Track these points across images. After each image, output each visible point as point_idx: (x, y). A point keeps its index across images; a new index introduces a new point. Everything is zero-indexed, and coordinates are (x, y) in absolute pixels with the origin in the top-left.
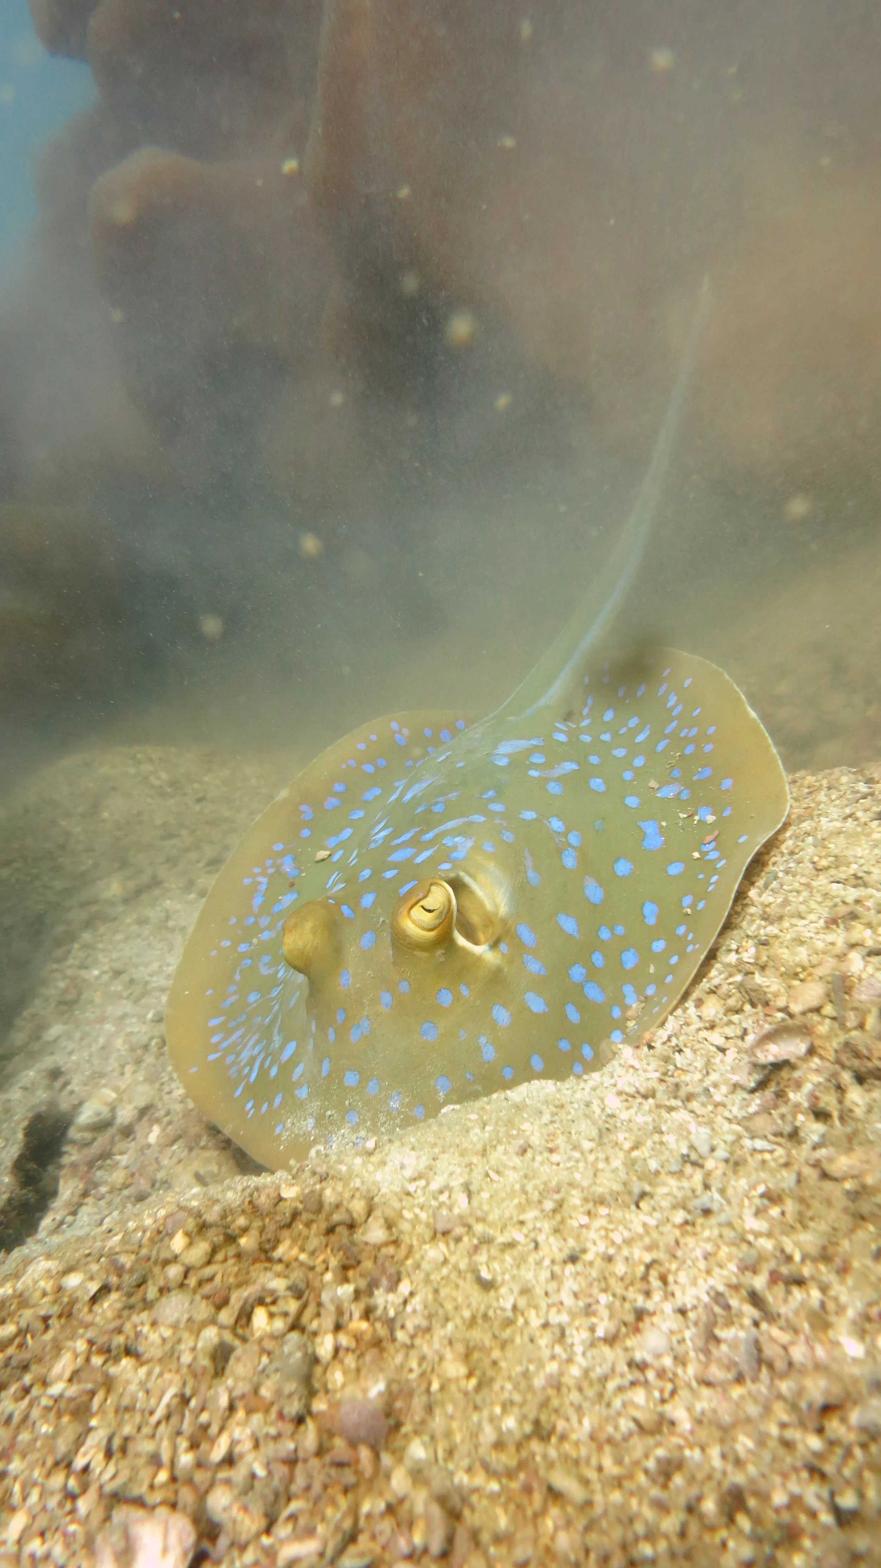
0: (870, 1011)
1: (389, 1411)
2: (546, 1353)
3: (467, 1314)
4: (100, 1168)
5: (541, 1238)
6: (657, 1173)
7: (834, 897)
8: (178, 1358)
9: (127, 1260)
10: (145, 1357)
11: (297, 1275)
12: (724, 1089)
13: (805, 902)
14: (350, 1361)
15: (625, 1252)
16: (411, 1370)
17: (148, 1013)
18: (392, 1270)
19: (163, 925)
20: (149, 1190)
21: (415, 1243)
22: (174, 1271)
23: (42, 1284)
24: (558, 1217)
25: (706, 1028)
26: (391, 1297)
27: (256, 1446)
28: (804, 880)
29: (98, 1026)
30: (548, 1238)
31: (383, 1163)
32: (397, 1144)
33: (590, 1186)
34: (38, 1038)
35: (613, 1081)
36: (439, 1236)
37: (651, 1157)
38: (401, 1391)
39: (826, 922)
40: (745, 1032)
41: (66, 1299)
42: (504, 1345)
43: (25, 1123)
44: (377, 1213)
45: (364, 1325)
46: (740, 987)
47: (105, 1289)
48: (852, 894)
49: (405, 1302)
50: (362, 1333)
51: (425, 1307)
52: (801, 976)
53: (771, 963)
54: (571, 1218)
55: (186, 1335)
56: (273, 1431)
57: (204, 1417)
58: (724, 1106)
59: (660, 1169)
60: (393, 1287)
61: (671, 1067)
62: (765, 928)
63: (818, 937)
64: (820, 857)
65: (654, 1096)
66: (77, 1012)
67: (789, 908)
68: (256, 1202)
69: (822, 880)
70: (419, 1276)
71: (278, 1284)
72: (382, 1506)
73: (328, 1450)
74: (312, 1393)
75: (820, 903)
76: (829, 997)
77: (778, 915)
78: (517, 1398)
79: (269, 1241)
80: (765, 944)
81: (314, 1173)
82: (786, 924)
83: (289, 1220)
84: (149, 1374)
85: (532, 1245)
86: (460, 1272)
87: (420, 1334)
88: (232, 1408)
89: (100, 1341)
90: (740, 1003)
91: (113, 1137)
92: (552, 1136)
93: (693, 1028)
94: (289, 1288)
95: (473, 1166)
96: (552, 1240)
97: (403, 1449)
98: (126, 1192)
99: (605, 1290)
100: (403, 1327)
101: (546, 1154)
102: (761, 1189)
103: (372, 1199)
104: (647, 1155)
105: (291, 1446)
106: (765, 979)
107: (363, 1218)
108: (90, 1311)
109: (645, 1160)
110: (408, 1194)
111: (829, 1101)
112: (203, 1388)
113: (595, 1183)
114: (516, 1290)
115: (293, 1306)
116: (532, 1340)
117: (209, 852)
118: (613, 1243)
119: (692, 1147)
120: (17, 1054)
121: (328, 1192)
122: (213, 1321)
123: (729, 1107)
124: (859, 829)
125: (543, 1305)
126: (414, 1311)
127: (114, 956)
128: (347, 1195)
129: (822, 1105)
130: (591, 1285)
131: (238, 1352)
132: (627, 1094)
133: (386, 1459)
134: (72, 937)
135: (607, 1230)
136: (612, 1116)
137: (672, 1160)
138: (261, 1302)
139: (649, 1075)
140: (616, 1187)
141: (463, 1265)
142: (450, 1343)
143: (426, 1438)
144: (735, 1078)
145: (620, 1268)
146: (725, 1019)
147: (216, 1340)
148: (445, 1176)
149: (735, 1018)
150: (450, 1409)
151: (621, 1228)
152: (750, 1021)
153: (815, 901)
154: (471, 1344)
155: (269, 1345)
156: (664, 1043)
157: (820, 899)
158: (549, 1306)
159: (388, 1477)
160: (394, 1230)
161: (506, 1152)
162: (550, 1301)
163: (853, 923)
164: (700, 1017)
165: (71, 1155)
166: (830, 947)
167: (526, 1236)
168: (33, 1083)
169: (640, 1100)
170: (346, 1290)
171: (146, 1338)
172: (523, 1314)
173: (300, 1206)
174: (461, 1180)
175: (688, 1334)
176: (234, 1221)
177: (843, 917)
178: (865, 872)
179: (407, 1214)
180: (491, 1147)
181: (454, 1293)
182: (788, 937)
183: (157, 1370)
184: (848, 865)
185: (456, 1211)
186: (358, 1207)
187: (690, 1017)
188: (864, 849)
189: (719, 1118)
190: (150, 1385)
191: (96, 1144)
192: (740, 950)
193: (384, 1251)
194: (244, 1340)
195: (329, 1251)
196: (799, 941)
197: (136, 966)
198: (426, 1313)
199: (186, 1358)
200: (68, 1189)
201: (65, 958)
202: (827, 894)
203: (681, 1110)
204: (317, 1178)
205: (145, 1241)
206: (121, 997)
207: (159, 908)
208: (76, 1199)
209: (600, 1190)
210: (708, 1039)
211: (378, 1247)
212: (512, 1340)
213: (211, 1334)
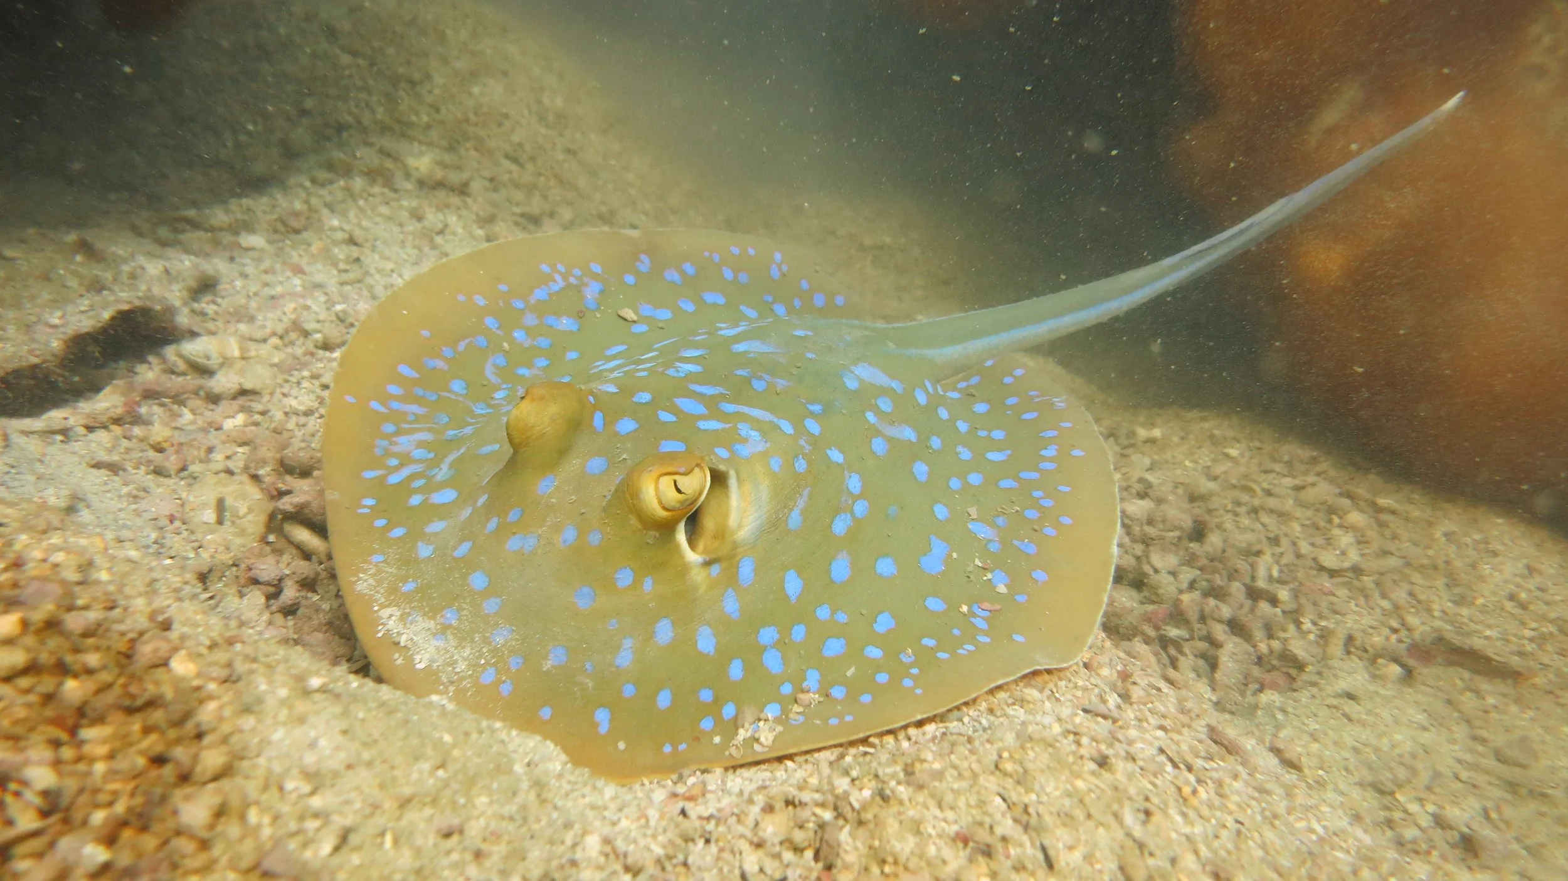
4: (162, 405)
7: (986, 813)
17: (339, 303)
19: (429, 236)
20: (172, 473)
21: (224, 861)
25: (751, 843)
28: (975, 766)
29: (289, 274)
31: (302, 720)
32: (337, 709)
34: (236, 233)
35: (615, 818)
36: (256, 872)
39: (958, 834)
43: (126, 307)
44: (225, 784)
46: (822, 826)
48: (1006, 826)
52: (887, 869)
53: (872, 826)
62: (899, 783)
63: (937, 841)
64: (1011, 757)
66: (288, 242)
67: (936, 784)
68: (137, 647)
69: (990, 782)
71: (40, 776)
75: (969, 806)
82: (921, 798)
83: (140, 703)
90: (806, 844)
92: (496, 836)
93: (741, 829)
95: (378, 812)
98: (151, 454)
101: (468, 857)
103: (242, 758)
106: (850, 841)
110: (281, 788)
117: (536, 205)
120: (206, 230)
121: (212, 706)
124: (1071, 759)
127: (365, 223)
134: (347, 171)
148: (339, 800)
149: (788, 856)
153: (967, 799)
156: (701, 818)
157: (973, 802)
161: (430, 819)
164: (757, 824)
165: (150, 368)
166: (939, 862)
168: (179, 273)
169: (618, 867)
170: (96, 853)
173: (168, 697)
174: (348, 821)
182: (911, 813)
184: (1029, 790)
185: (308, 854)
186: (215, 760)
187: (746, 815)
188: (1056, 788)
191: (181, 379)
193: (182, 842)
195: (132, 784)
196: (916, 828)
197: (374, 249)
201: (323, 185)
202: (984, 802)
204: (226, 672)
206: (335, 265)
207: (440, 216)
208: (104, 418)
210: (744, 855)
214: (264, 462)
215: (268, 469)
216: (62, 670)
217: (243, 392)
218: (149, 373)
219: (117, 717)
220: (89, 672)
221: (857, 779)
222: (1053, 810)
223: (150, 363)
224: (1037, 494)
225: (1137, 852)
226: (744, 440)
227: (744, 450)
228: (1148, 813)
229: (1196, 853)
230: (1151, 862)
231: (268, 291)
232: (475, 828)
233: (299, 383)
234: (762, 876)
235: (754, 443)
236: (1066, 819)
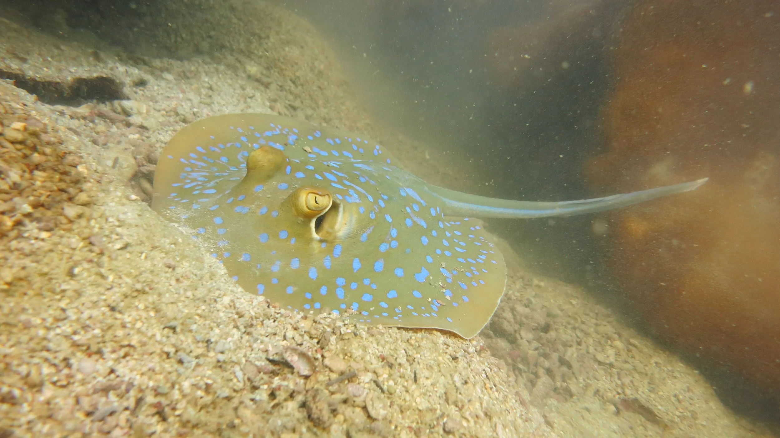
0: (342, 394)
2: (44, 315)
3: (46, 269)
4: (105, 122)
5: (116, 289)
6: (191, 331)
7: (397, 354)
12: (262, 346)
15: (132, 332)
17: (196, 108)
19: (245, 98)
21: (76, 231)
24: (135, 294)
25: (293, 327)
26: (36, 231)
29: (179, 91)
30: (118, 292)
33: (163, 303)
34: (162, 72)
36: (87, 241)
39: (381, 355)
42: (40, 295)
43: (105, 76)
46: (324, 332)
48: (403, 360)
49: (36, 239)
51: (38, 249)
54: (139, 300)
58: (252, 350)
59: (194, 331)
60: (41, 229)
61: (261, 319)
63: (371, 356)
65: (240, 317)
66: (183, 81)
67: (380, 336)
69: (404, 345)
70: (56, 239)
76: (342, 373)
77: (373, 333)
80: (355, 335)
82: (371, 339)
85: (109, 287)
86: (71, 258)
87: (20, 252)
90: (316, 336)
91: (124, 120)
95: (143, 244)
98: (94, 134)
99: (103, 330)
102: (210, 382)
103: (95, 204)
106: (335, 342)
107: (79, 202)
110: (107, 220)
116: (49, 306)
117: (297, 103)
119: (216, 342)
120: (149, 67)
121: (89, 184)
123: (253, 352)
124: (441, 351)
125: (75, 304)
126: (32, 244)
127: (219, 84)
129: (277, 393)
130: (101, 322)
132: (234, 304)
134: (218, 63)
137: (202, 335)
139: (251, 311)
141: (76, 258)
144: (270, 348)
145: (120, 333)
148: (128, 233)
149: (306, 337)
151: (146, 325)
152: (308, 345)
154: (29, 279)
157: (392, 348)
158: (77, 308)
161: (162, 258)
162: (80, 307)
163: (387, 367)
165: (106, 107)
167: (113, 282)
168: (132, 74)
170: (27, 208)
172: (63, 297)
175: (100, 379)
177: (388, 362)
180: (160, 250)
182: (365, 343)
185: (110, 245)
187: (295, 317)
189: (244, 350)
192: (346, 326)
195: (49, 193)
196: (365, 349)
197: (219, 95)
198: (34, 250)
200: (84, 109)
202: (397, 350)
203: (240, 333)
206: (200, 95)
207: (253, 91)
208: (79, 115)
209: (164, 307)
210: (288, 330)
212: (45, 298)
214: (140, 153)
215: (141, 156)
217: (142, 127)
218: (105, 108)
221: (346, 325)
223: (106, 105)
224: (472, 268)
225: (455, 391)
226: (351, 196)
227: (349, 200)
228: (466, 382)
229: (481, 404)
230: (459, 396)
231: (167, 94)
232: (179, 270)
233: (167, 131)
234: (293, 340)
235: (354, 198)
236: (430, 368)
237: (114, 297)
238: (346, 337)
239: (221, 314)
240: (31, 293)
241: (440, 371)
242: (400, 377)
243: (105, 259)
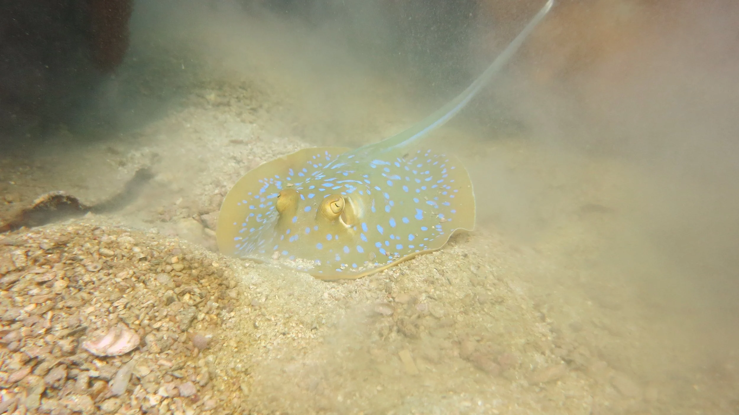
0: (416, 314)
1: (209, 344)
3: (245, 331)
5: (279, 323)
6: (323, 324)
7: (432, 274)
8: (158, 293)
9: (156, 254)
10: (148, 287)
11: (204, 292)
13: (423, 270)
14: (206, 324)
16: (221, 337)
18: (232, 307)
21: (243, 303)
22: (169, 268)
23: (127, 244)
24: (287, 320)
26: (227, 314)
27: (168, 330)
28: (427, 262)
31: (248, 273)
32: (255, 270)
33: (302, 317)
36: (251, 305)
37: (325, 319)
38: (215, 340)
39: (424, 280)
40: (378, 298)
41: (132, 254)
42: (251, 345)
44: (237, 288)
45: (215, 317)
46: (386, 283)
47: (145, 259)
48: (437, 276)
49: (230, 318)
50: (213, 319)
52: (406, 291)
54: (291, 322)
55: (163, 288)
56: (174, 329)
57: (157, 314)
59: (325, 323)
60: (229, 311)
64: (438, 258)
67: (417, 268)
68: (203, 261)
69: (433, 266)
70: (239, 313)
71: (197, 291)
72: (193, 366)
73: (187, 343)
74: (190, 326)
78: (245, 361)
79: (201, 276)
81: (225, 263)
83: (210, 273)
84: (147, 292)
85: (275, 324)
86: (250, 319)
87: (229, 328)
88: (166, 316)
89: (138, 274)
90: (383, 288)
93: (364, 287)
94: (200, 294)
96: (281, 325)
97: (207, 355)
100: (226, 324)
101: (296, 300)
102: (349, 345)
103: (238, 282)
104: (324, 317)
105: (177, 336)
106: (395, 286)
107: (232, 287)
108: (138, 263)
109: (322, 318)
110: (249, 288)
111: (385, 332)
112: (161, 306)
113: (304, 317)
114: (263, 333)
115: (198, 300)
116: (259, 349)
118: (298, 336)
121: (226, 272)
122: (173, 289)
126: (231, 322)
128: (231, 277)
129: (383, 332)
130: (284, 344)
131: (175, 303)
133: (201, 355)
135: (299, 332)
136: (322, 299)
138: (190, 293)
139: (342, 294)
140: (309, 322)
141: (252, 318)
142: (236, 336)
143: (215, 356)
145: (295, 344)
146: (375, 290)
147: (171, 295)
148: (263, 289)
149: (378, 292)
150: (226, 353)
155: (185, 306)
157: (428, 272)
158: (269, 343)
159: (199, 359)
160: (239, 296)
162: (270, 341)
164: (369, 285)
167: (275, 320)
170: (216, 305)
171: (151, 282)
172: (261, 340)
173: (216, 271)
174: (267, 293)
175: (301, 371)
176: (194, 263)
178: (446, 271)
179: (245, 294)
181: (245, 324)
183: (150, 293)
185: (260, 301)
186: (232, 283)
190: (146, 296)
193: (233, 300)
194: (179, 300)
195: (217, 290)
196: (413, 280)
198: (234, 324)
199: (160, 295)
203: (344, 310)
204: (226, 265)
205: (164, 251)
210: (366, 293)
211: (231, 299)
212: (254, 345)
213: (170, 292)
216: (190, 268)
219: (207, 277)
220: (196, 268)
221: (395, 271)
222: (450, 270)
225: (475, 277)
226: (349, 189)
227: (350, 191)
228: (479, 267)
229: (493, 275)
230: (479, 278)
232: (296, 294)
236: (454, 271)
237: (280, 328)
238: (399, 279)
239: (330, 305)
240: (247, 346)
241: (461, 270)
242: (441, 286)
243: (263, 310)
